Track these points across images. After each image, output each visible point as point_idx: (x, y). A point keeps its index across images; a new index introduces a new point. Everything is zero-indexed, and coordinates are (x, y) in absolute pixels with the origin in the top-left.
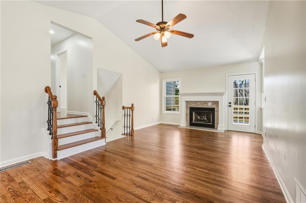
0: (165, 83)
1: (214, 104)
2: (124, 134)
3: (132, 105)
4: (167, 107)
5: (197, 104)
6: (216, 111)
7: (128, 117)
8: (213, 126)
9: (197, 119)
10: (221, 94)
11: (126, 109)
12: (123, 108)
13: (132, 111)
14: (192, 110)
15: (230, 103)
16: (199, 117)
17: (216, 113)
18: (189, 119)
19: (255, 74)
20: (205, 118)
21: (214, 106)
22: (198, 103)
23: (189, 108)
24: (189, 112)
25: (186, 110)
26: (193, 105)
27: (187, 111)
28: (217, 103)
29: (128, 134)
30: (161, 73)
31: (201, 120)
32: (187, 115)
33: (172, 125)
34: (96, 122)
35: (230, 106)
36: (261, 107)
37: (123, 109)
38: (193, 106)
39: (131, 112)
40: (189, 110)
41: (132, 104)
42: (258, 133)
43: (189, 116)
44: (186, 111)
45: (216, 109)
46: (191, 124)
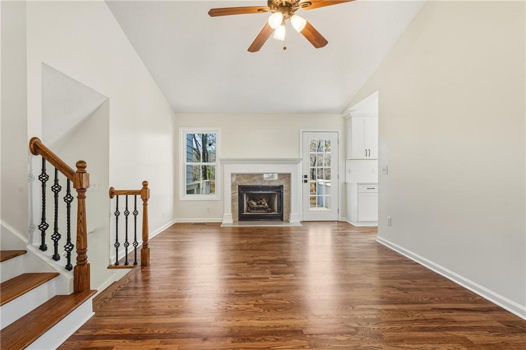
0: (183, 135)
1: (283, 178)
2: (117, 264)
3: (145, 184)
4: (187, 186)
5: (252, 179)
6: (285, 190)
7: (131, 217)
8: (280, 218)
9: (250, 207)
10: (295, 162)
11: (122, 198)
12: (112, 193)
13: (145, 200)
14: (243, 189)
15: (306, 177)
16: (254, 203)
17: (285, 194)
18: (237, 207)
19: (338, 132)
20: (266, 205)
21: (282, 182)
22: (255, 178)
23: (237, 186)
24: (237, 194)
25: (232, 191)
26: (246, 181)
27: (234, 193)
28: (287, 177)
29: (131, 264)
30: (175, 113)
31: (258, 209)
32: (233, 200)
33: (204, 224)
34: (43, 248)
35: (306, 181)
36: (346, 182)
37: (111, 198)
38: (245, 183)
39: (142, 202)
40: (237, 191)
41: (145, 182)
42: (342, 221)
43: (237, 203)
44: (232, 194)
45: (286, 187)
46: (242, 218)
